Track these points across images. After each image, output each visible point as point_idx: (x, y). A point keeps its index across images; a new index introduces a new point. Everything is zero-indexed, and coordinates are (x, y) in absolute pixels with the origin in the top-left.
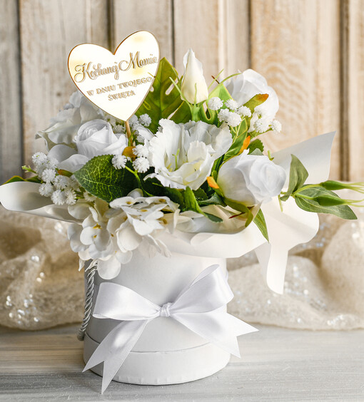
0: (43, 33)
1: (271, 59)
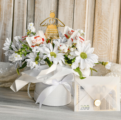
0: (40, 17)
1: (99, 28)
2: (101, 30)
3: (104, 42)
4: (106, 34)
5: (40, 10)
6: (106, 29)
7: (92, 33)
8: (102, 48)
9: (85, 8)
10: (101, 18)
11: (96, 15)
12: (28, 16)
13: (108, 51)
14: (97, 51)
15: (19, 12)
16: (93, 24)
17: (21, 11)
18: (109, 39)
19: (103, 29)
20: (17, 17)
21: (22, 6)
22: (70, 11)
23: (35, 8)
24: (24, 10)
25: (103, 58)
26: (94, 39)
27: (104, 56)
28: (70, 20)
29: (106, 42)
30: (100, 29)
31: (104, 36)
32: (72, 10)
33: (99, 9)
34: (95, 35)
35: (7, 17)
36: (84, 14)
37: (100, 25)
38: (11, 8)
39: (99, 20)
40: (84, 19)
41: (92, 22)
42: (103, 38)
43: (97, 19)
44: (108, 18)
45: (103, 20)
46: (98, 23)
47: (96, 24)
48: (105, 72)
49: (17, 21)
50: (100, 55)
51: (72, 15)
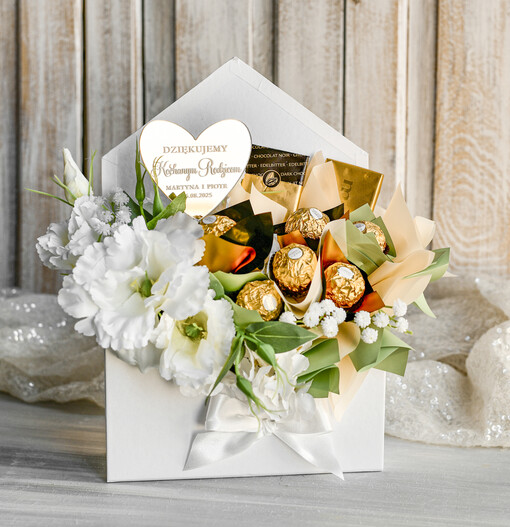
2: (468, 137)
3: (481, 192)
4: (489, 156)
5: (199, 60)
6: (487, 133)
7: (426, 153)
8: (473, 218)
9: (391, 46)
10: (463, 85)
11: (444, 73)
12: (150, 90)
13: (502, 229)
14: (452, 231)
15: (108, 71)
16: (430, 113)
17: (117, 69)
18: (501, 175)
19: (477, 135)
20: (102, 96)
21: (119, 46)
22: (327, 58)
23: (178, 52)
24: (129, 62)
25: (480, 261)
26: (436, 177)
27: (483, 249)
28: (328, 98)
29: (491, 188)
30: (462, 134)
31: (480, 163)
32: (338, 56)
33: (452, 45)
34: (443, 160)
35: (58, 99)
36: (390, 72)
37: (461, 118)
38: (71, 58)
39: (458, 95)
40: (391, 91)
41: (428, 103)
42: (477, 173)
43: (449, 90)
44: (494, 84)
45: (474, 95)
46: (451, 109)
47: (444, 114)
48: (484, 322)
49: (103, 111)
50: (466, 245)
51: (337, 79)
